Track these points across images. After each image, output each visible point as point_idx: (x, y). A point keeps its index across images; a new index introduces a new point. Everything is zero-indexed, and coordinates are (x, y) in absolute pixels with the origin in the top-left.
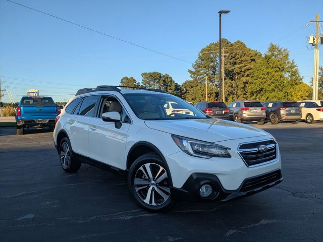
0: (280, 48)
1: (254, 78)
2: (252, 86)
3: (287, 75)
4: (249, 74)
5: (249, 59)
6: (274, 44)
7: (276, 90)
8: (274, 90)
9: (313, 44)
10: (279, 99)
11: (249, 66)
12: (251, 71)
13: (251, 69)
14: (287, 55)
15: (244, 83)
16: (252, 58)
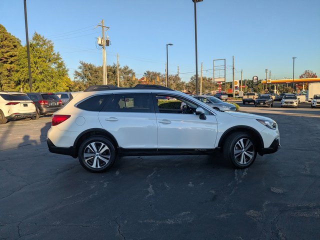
0: (45, 38)
1: (21, 66)
2: (18, 74)
3: (53, 66)
4: (13, 61)
5: (11, 44)
6: (38, 34)
7: (45, 79)
8: (43, 80)
9: (100, 45)
10: (49, 89)
11: (13, 52)
12: (16, 58)
13: (15, 56)
14: (51, 47)
15: (9, 71)
16: (14, 44)
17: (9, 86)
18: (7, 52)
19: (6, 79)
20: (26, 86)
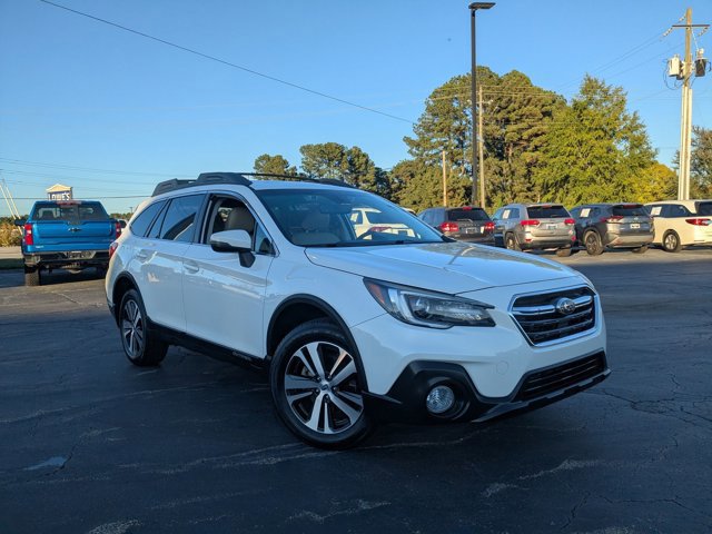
0: (607, 85)
1: (550, 154)
2: (545, 171)
4: (539, 144)
5: (537, 111)
6: (592, 78)
7: (598, 179)
8: (593, 180)
9: (678, 77)
10: (605, 200)
11: (538, 127)
12: (543, 138)
13: (543, 133)
14: (623, 102)
15: (529, 165)
16: (544, 109)
17: (527, 197)
18: (530, 127)
19: (524, 183)
20: (559, 195)
